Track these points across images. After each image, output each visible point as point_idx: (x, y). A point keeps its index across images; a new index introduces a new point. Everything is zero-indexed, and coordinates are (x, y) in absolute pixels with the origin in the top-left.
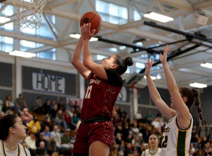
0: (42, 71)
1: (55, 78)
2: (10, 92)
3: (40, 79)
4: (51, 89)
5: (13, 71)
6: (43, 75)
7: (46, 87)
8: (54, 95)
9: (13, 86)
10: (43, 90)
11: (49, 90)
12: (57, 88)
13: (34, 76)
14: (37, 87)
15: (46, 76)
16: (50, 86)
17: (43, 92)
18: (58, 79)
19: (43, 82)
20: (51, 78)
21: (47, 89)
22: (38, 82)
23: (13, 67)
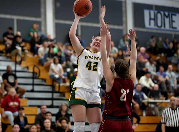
0: (154, 8)
1: (169, 15)
2: (121, 31)
3: (152, 17)
4: (165, 27)
5: (124, 9)
6: (156, 12)
7: (159, 24)
8: (168, 32)
9: (124, 25)
10: (156, 27)
11: (163, 28)
12: (171, 26)
13: (146, 12)
14: (150, 24)
15: (159, 12)
16: (163, 23)
17: (157, 29)
18: (172, 15)
19: (155, 19)
20: (165, 15)
21: (161, 26)
22: (150, 19)
23: (124, 4)
